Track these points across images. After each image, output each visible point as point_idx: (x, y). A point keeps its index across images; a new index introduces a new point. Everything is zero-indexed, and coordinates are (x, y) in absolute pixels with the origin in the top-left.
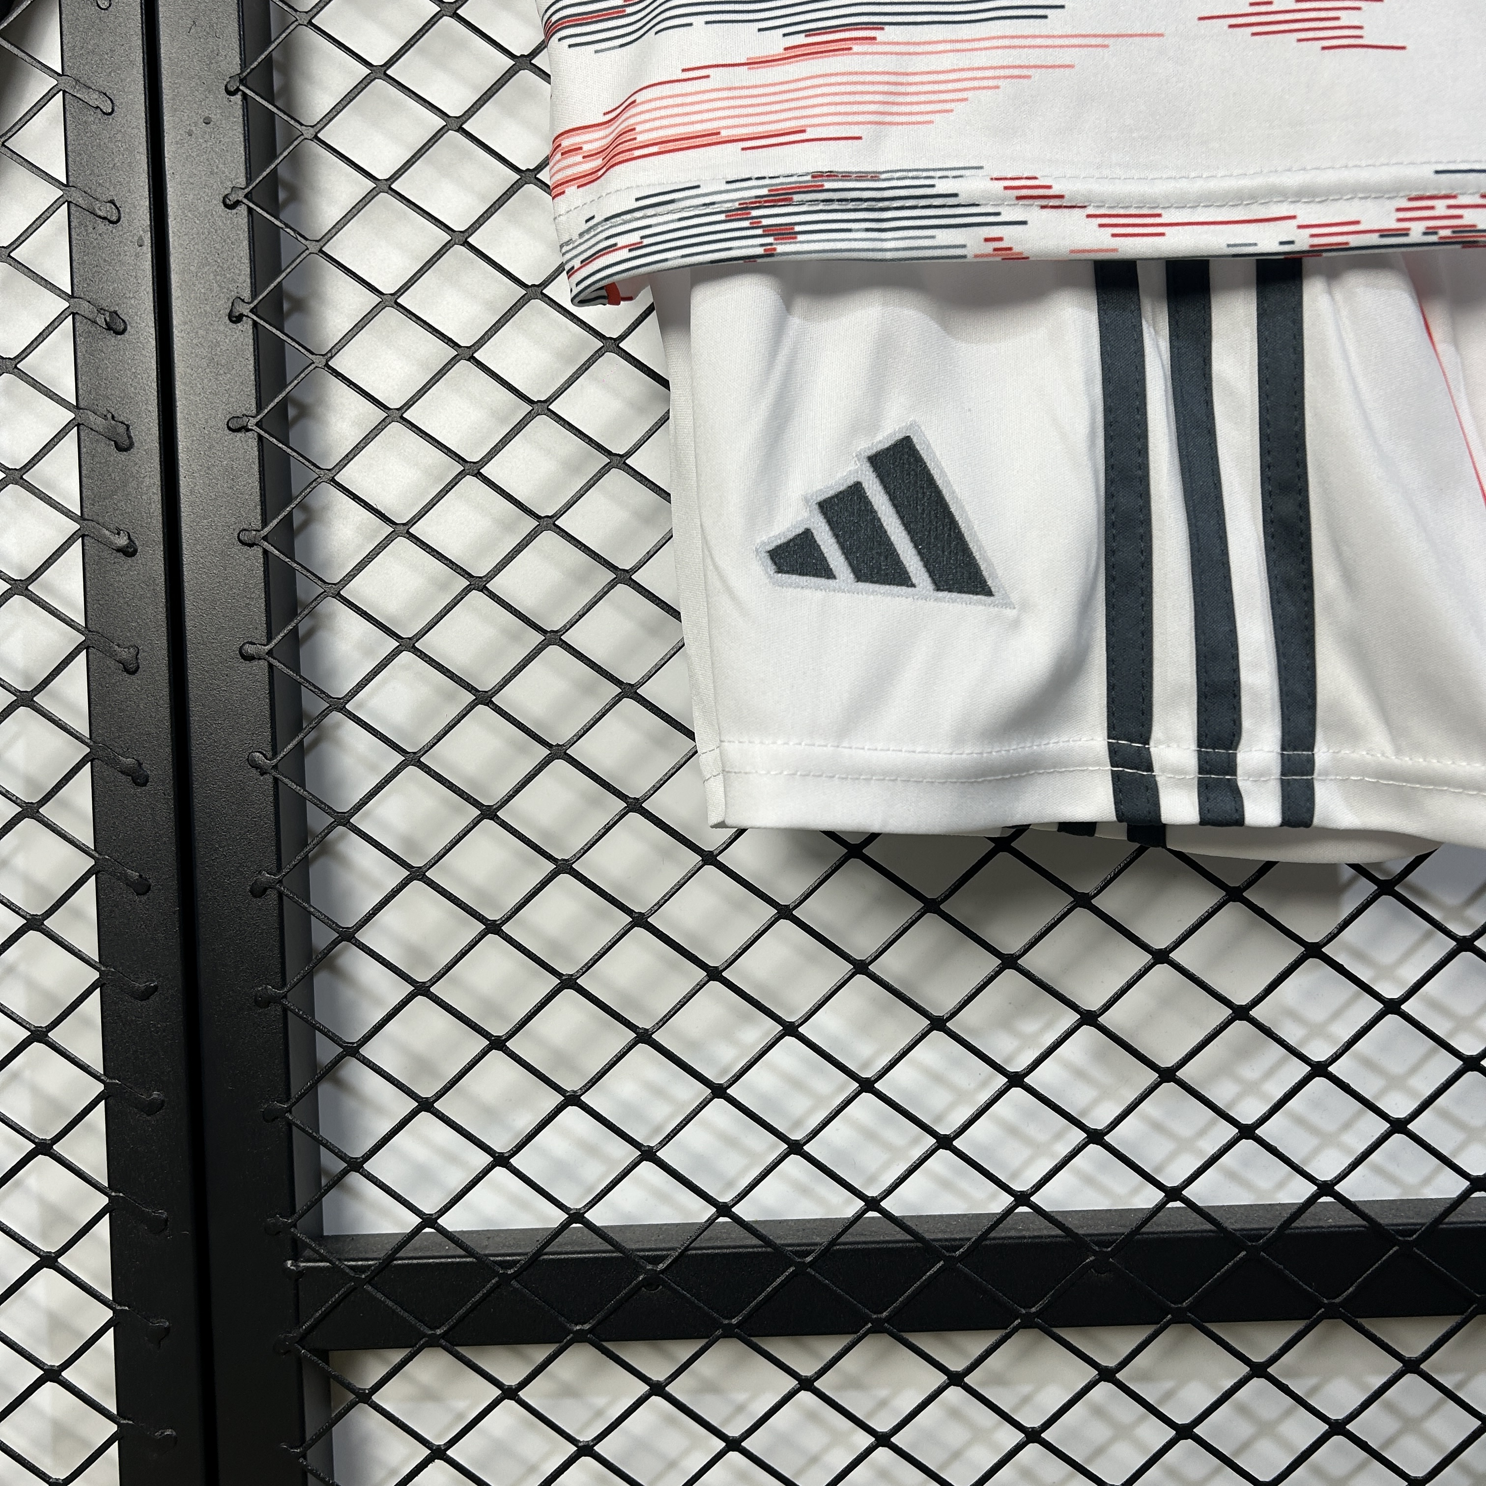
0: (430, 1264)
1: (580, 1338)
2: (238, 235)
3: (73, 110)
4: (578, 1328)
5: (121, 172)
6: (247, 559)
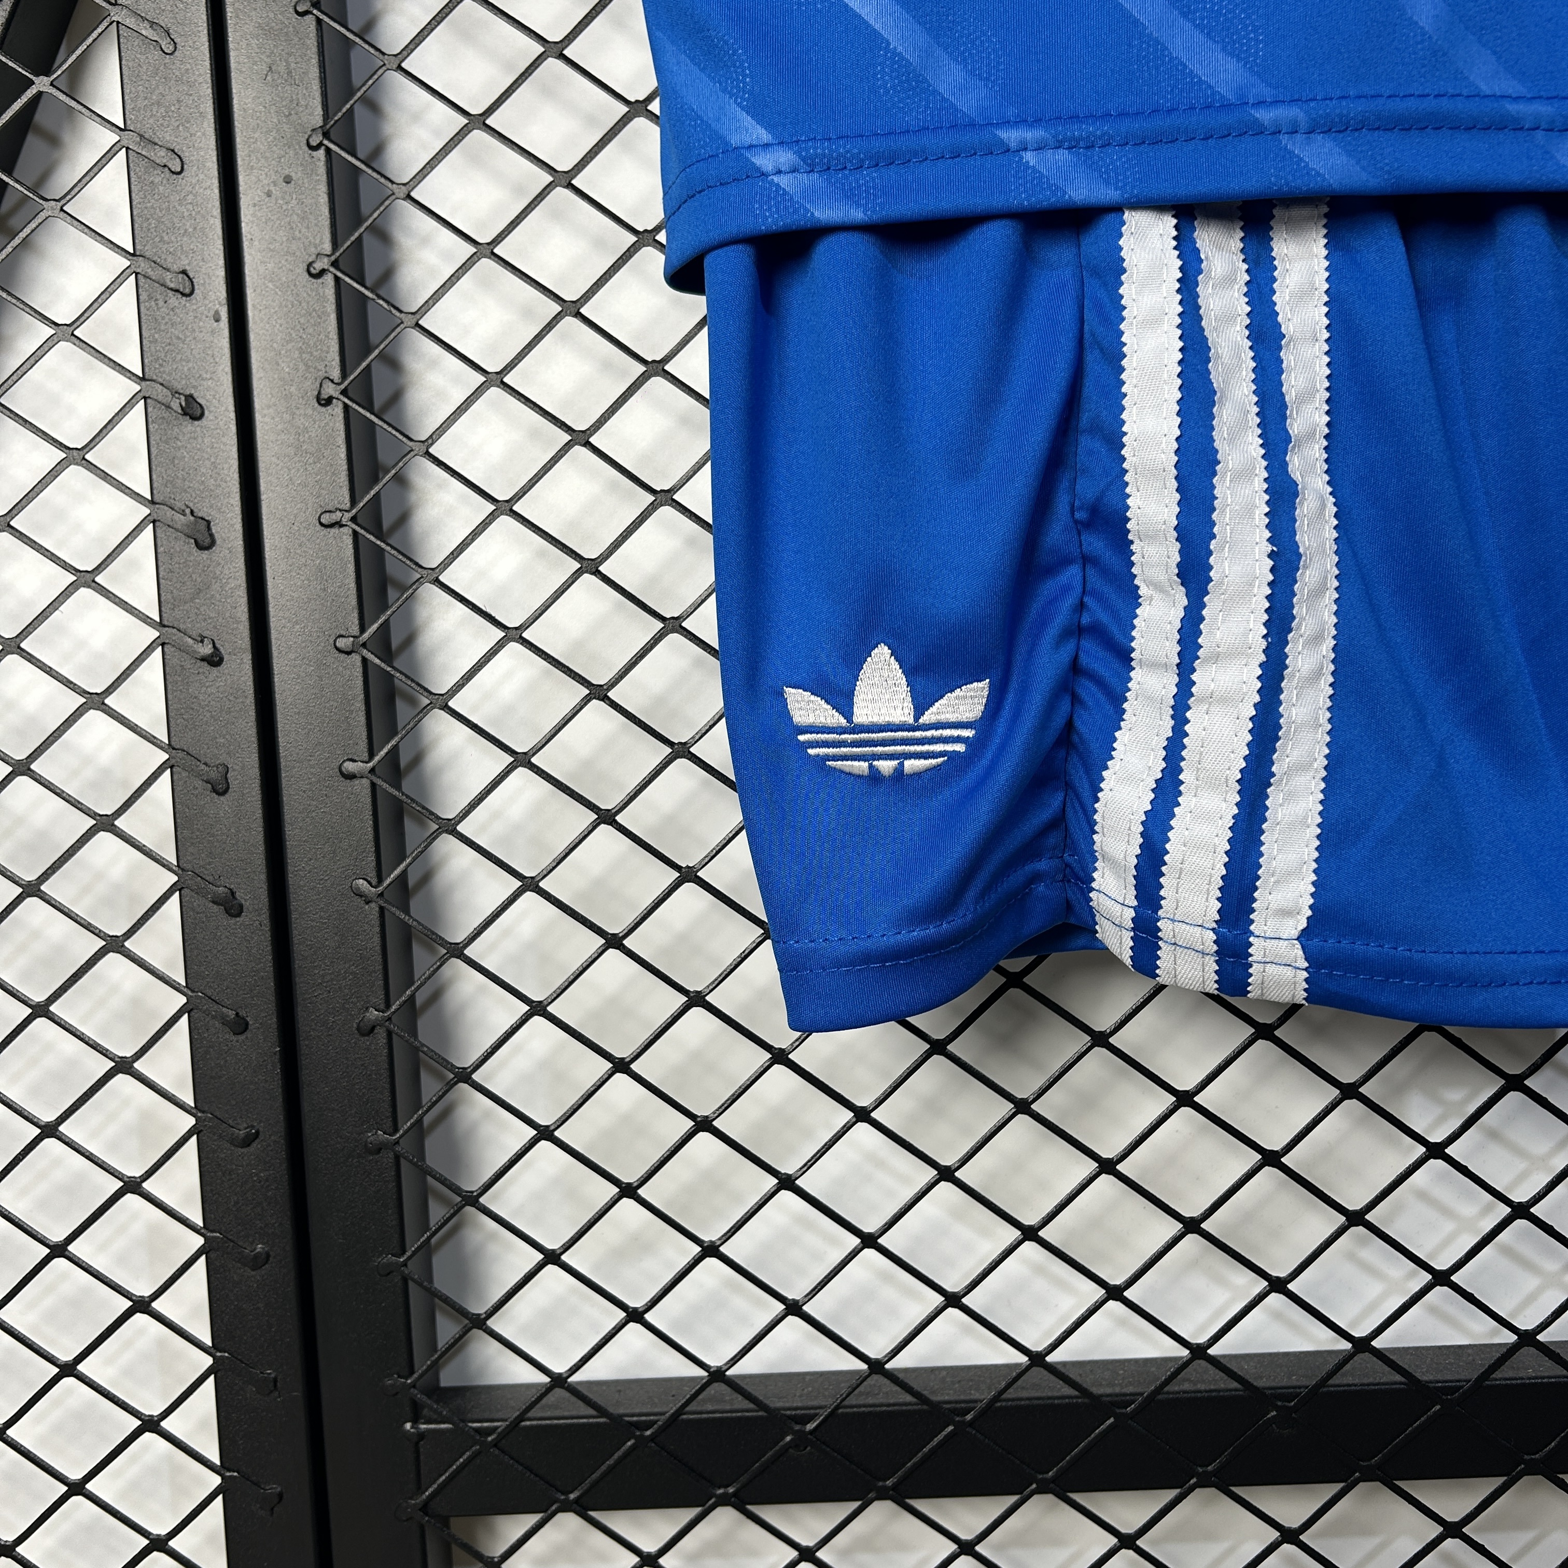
1: (723, 1501)
2: (324, 307)
3: (138, 169)
4: (721, 1491)
5: (193, 239)
6: (345, 668)
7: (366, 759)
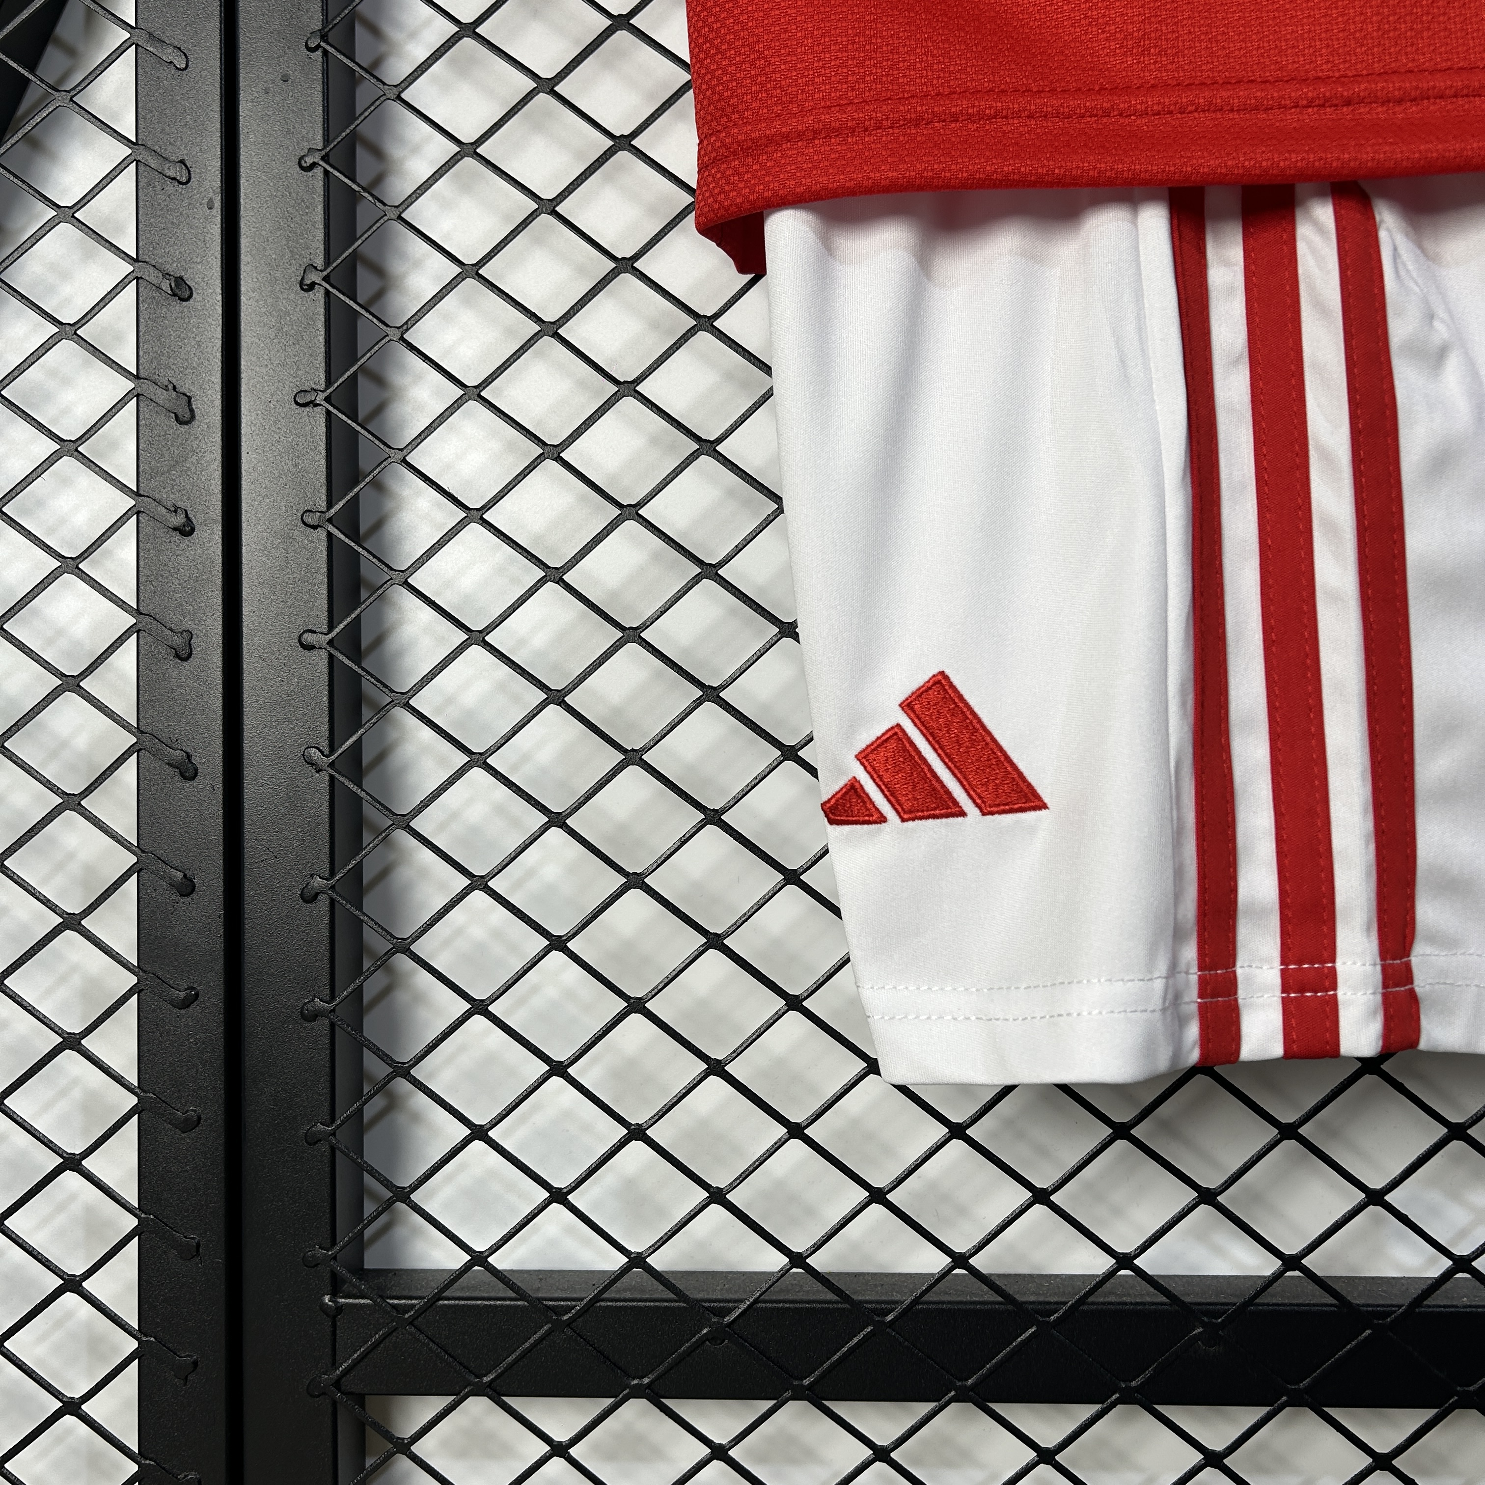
0: (478, 1306)
1: (637, 1393)
2: (314, 198)
3: (145, 65)
4: (635, 1382)
5: (193, 131)
6: (310, 542)
7: (325, 631)
